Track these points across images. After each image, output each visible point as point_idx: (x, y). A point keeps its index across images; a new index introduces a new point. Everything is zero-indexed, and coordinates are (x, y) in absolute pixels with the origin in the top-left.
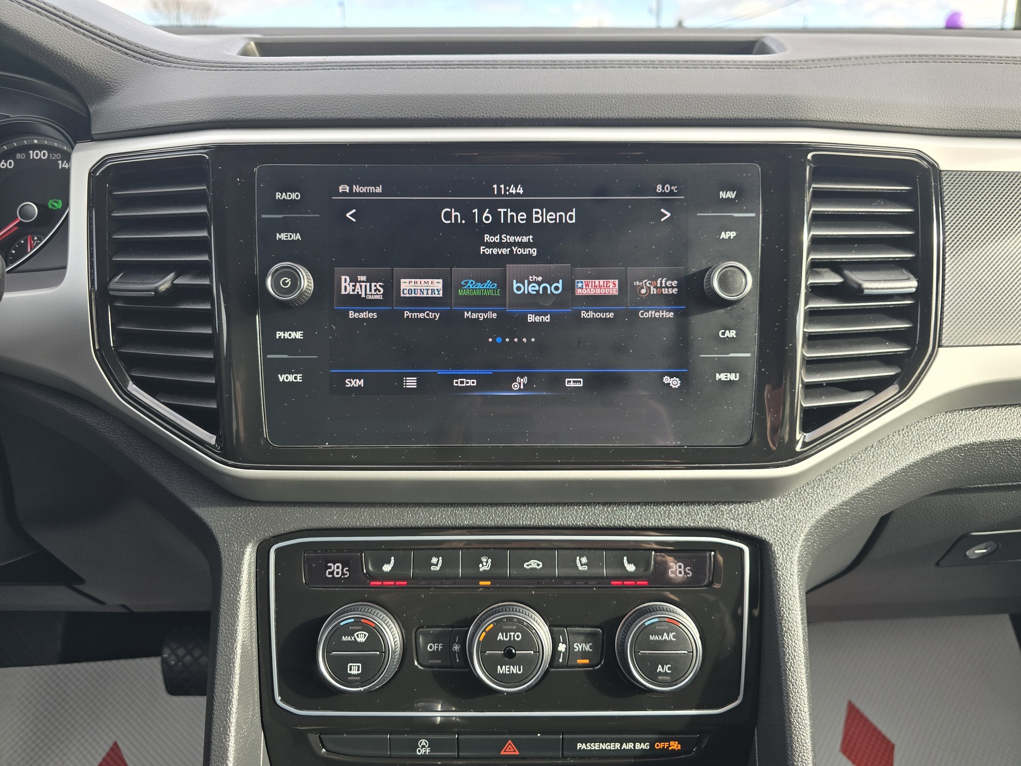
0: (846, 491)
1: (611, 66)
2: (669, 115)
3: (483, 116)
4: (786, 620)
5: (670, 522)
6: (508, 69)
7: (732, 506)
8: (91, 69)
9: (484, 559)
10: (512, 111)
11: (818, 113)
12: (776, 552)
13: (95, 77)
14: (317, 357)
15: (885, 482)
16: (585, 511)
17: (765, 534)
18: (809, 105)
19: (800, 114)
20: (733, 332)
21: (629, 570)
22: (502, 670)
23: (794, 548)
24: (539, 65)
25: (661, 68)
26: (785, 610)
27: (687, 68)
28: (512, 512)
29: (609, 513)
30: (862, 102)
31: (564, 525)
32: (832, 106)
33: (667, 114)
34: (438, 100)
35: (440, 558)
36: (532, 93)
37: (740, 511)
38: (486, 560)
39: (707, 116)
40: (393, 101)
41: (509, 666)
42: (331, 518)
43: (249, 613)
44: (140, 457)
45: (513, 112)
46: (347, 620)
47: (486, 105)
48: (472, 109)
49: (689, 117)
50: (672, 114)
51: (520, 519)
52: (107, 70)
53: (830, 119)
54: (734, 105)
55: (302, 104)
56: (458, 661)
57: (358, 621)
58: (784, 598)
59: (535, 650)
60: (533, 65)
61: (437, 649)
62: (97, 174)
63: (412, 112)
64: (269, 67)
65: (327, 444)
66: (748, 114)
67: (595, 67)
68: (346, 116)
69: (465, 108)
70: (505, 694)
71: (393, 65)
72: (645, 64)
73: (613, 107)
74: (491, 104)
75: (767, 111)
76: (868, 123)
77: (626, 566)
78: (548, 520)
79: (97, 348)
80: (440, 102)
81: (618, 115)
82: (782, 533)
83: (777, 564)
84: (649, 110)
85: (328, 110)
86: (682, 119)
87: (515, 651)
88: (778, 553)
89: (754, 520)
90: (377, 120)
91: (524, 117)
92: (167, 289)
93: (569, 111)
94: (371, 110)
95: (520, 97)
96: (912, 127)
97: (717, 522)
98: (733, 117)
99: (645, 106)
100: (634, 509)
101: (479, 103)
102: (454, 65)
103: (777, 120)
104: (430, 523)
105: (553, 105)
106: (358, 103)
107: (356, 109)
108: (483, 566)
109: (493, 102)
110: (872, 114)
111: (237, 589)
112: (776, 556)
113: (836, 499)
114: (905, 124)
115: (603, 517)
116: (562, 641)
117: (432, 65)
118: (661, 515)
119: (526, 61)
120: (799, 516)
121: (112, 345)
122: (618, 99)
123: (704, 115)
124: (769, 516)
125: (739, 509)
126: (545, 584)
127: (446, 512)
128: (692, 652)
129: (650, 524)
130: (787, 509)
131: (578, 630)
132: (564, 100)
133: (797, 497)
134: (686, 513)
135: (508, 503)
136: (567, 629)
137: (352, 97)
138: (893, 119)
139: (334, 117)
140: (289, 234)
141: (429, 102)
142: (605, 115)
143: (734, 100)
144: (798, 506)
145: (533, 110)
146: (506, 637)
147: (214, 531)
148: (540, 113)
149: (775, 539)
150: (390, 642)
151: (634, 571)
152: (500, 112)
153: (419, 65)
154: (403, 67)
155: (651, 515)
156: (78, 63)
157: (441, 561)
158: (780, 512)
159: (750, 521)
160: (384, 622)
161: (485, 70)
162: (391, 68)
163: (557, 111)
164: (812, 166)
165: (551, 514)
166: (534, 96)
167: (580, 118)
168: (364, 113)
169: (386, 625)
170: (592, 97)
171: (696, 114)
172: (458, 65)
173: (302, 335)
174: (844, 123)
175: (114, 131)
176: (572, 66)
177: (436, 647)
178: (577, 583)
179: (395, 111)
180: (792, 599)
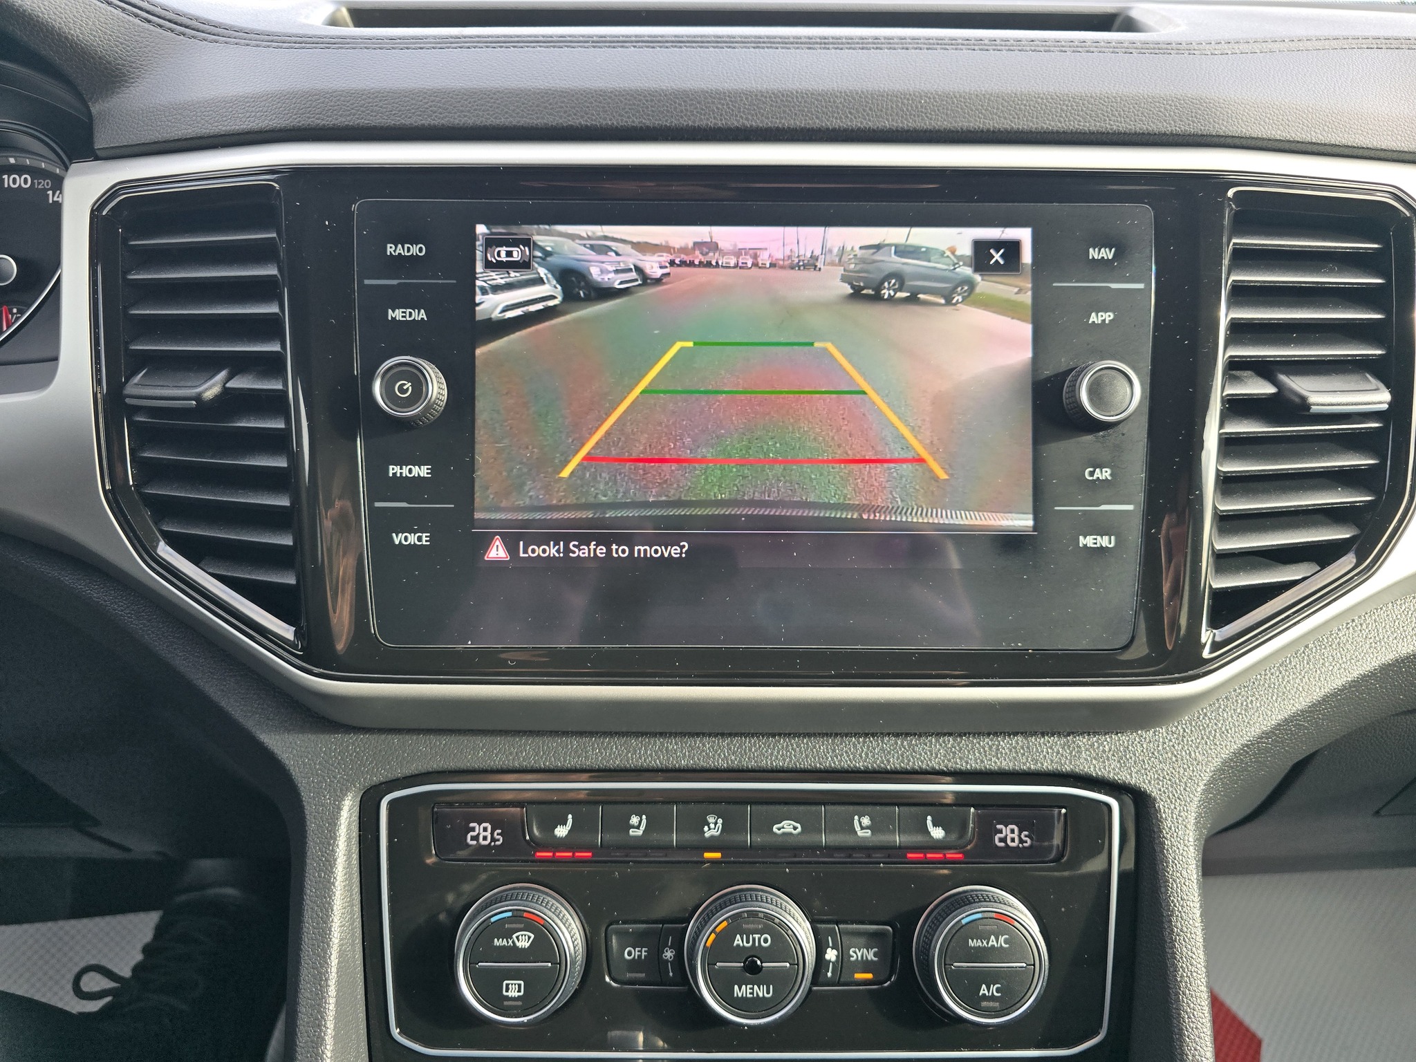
0: (1267, 715)
1: (915, 46)
2: (1010, 125)
3: (715, 124)
4: (1177, 916)
5: (999, 763)
6: (752, 50)
7: (1095, 739)
8: (92, 45)
9: (711, 819)
10: (762, 116)
11: (1243, 126)
12: (1162, 811)
13: (100, 58)
14: (453, 506)
15: (1326, 701)
16: (868, 747)
17: (1145, 783)
18: (1230, 112)
19: (1217, 125)
20: (1107, 472)
21: (935, 837)
22: (741, 991)
23: (1189, 804)
24: (801, 43)
25: (994, 50)
26: (1175, 901)
27: (1034, 51)
28: (755, 746)
29: (905, 748)
30: (1310, 109)
31: (835, 768)
32: (1264, 114)
33: (1007, 123)
34: (644, 97)
35: (644, 817)
36: (795, 88)
37: (1107, 746)
38: (714, 821)
39: (1071, 128)
40: (574, 99)
41: (751, 986)
42: (474, 754)
43: (350, 901)
44: (178, 656)
45: (764, 118)
46: (501, 913)
47: (720, 106)
48: (697, 112)
49: (1042, 128)
50: (1015, 124)
51: (767, 758)
52: (117, 46)
53: (1262, 135)
54: (1112, 111)
55: (427, 103)
56: (671, 974)
57: (518, 916)
58: (1175, 882)
59: (791, 962)
60: (792, 43)
61: (640, 956)
62: (104, 213)
63: (603, 116)
64: (373, 43)
65: (470, 643)
66: (1134, 125)
67: (890, 48)
68: (498, 122)
69: (687, 110)
70: (746, 1028)
71: (571, 42)
72: (968, 45)
73: (922, 112)
74: (728, 104)
75: (1165, 121)
76: (1319, 142)
77: (930, 830)
78: (811, 759)
79: (107, 488)
80: (647, 101)
81: (930, 124)
82: (1170, 780)
83: (1164, 828)
84: (979, 117)
85: (469, 111)
86: (1031, 131)
87: (762, 963)
88: (1165, 812)
89: (1128, 760)
90: (546, 128)
91: (780, 126)
92: (216, 396)
93: (853, 117)
94: (537, 113)
95: (773, 93)
96: (1385, 150)
97: (1071, 763)
98: (1111, 129)
99: (972, 110)
100: (944, 742)
101: (708, 103)
102: (667, 42)
103: (1180, 135)
104: (628, 763)
105: (826, 107)
106: (517, 102)
107: (514, 111)
108: (710, 829)
109: (731, 101)
110: (1326, 128)
111: (330, 865)
112: (1161, 817)
113: (1253, 729)
114: (1375, 144)
115: (896, 755)
116: (831, 945)
117: (632, 42)
118: (985, 752)
119: (781, 38)
120: (1197, 754)
121: (131, 483)
122: (930, 98)
123: (1066, 125)
124: (1150, 755)
125: (1105, 743)
126: (805, 857)
127: (652, 747)
128: (1034, 965)
129: (969, 767)
130: (1179, 744)
131: (856, 929)
132: (845, 99)
133: (1194, 724)
134: (1024, 750)
135: (749, 734)
136: (840, 926)
137: (506, 91)
138: (1357, 136)
139: (478, 123)
140: (408, 310)
141: (629, 100)
142: (910, 124)
143: (1112, 102)
144: (1196, 740)
145: (796, 114)
146: (748, 942)
147: (294, 774)
148: (806, 120)
149: (1160, 790)
150: (569, 947)
151: (943, 838)
152: (741, 117)
153: (611, 42)
154: (586, 45)
155: (969, 752)
156: (72, 35)
157: (644, 821)
158: (1167, 748)
159: (1122, 762)
160: (558, 917)
161: (716, 50)
162: (568, 47)
163: (833, 116)
164: (1234, 206)
165: (814, 750)
166: (797, 92)
167: (870, 128)
168: (526, 117)
169: (561, 920)
170: (888, 95)
171: (1053, 123)
172: (673, 42)
173: (429, 471)
174: (1283, 141)
175: (129, 144)
176: (853, 46)
177: (637, 953)
178: (854, 855)
179: (575, 114)
180: (1187, 884)
